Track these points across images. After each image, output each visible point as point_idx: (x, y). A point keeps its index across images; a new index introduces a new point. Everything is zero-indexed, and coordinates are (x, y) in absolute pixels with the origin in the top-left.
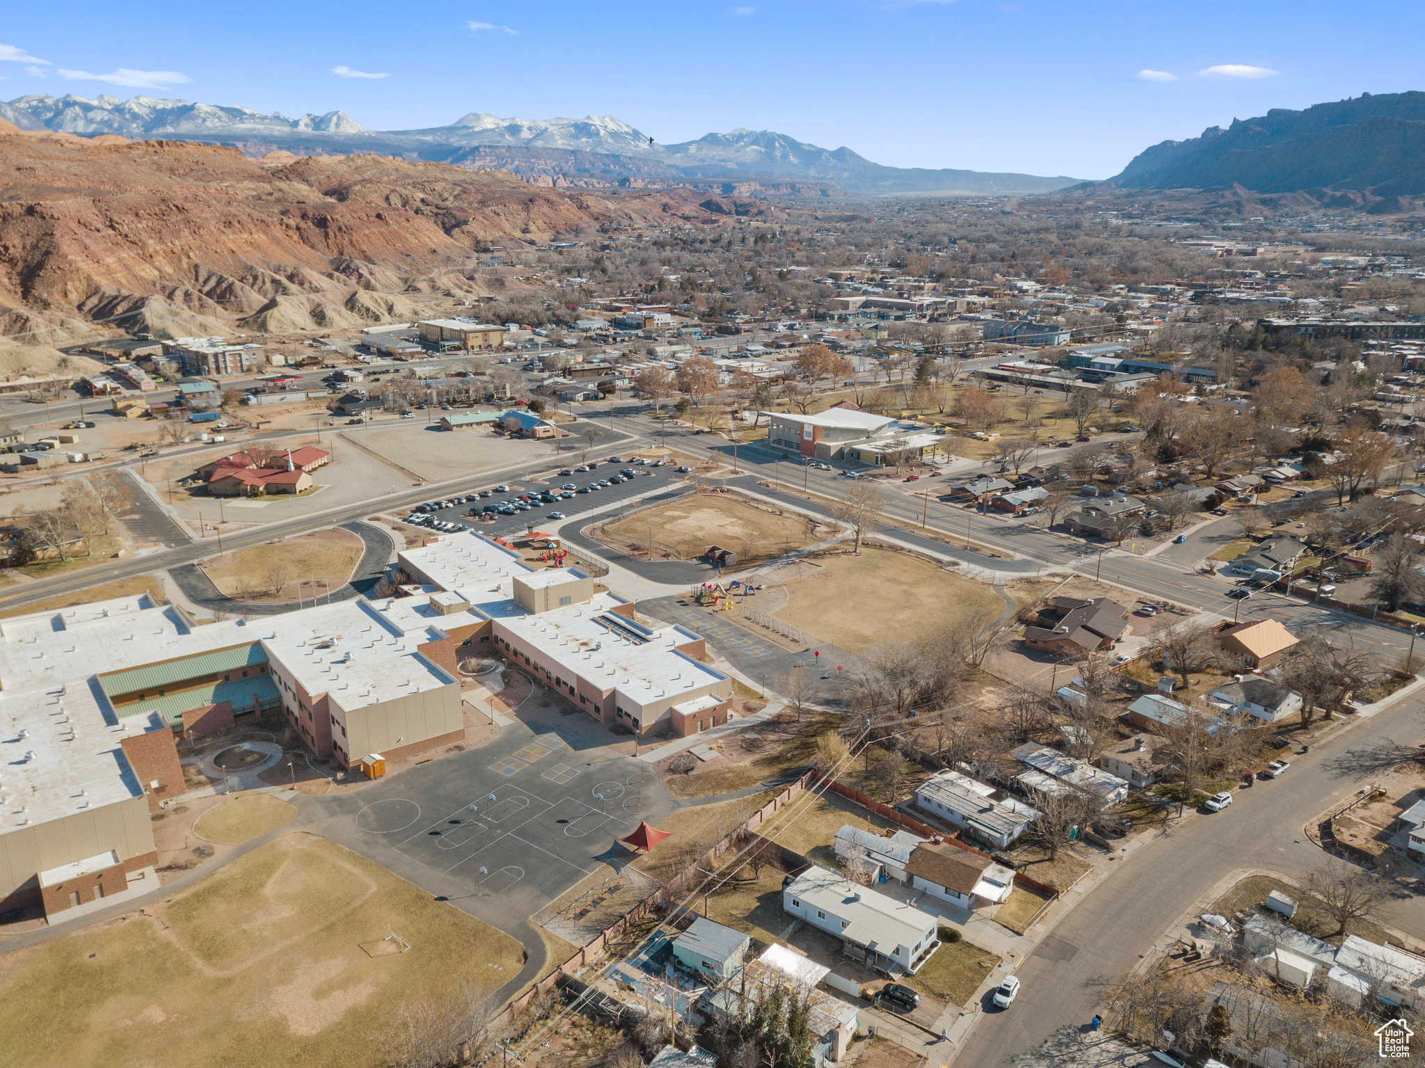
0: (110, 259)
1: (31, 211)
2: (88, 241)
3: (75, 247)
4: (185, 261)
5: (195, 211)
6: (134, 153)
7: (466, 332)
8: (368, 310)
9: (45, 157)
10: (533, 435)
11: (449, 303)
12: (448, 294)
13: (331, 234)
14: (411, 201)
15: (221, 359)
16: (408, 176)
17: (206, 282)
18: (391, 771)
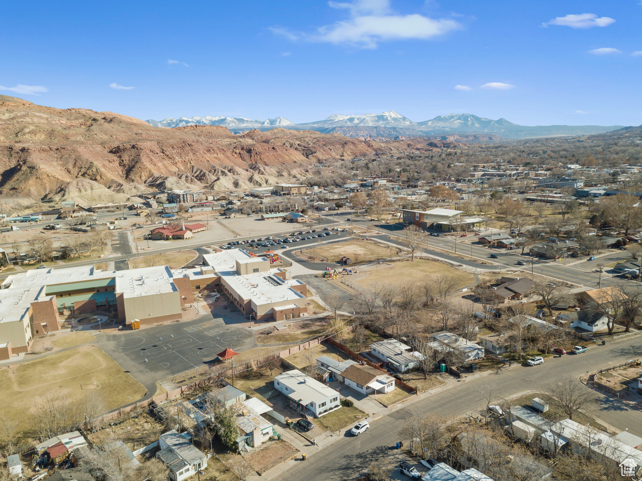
0: (160, 164)
1: (133, 147)
2: (152, 158)
3: (148, 159)
4: (189, 164)
5: (195, 146)
6: (186, 130)
7: (291, 188)
8: (257, 182)
9: (148, 130)
10: (297, 222)
11: (295, 179)
12: (295, 177)
13: (253, 156)
14: (294, 145)
15: (185, 197)
16: (295, 136)
17: (195, 173)
18: (143, 327)
